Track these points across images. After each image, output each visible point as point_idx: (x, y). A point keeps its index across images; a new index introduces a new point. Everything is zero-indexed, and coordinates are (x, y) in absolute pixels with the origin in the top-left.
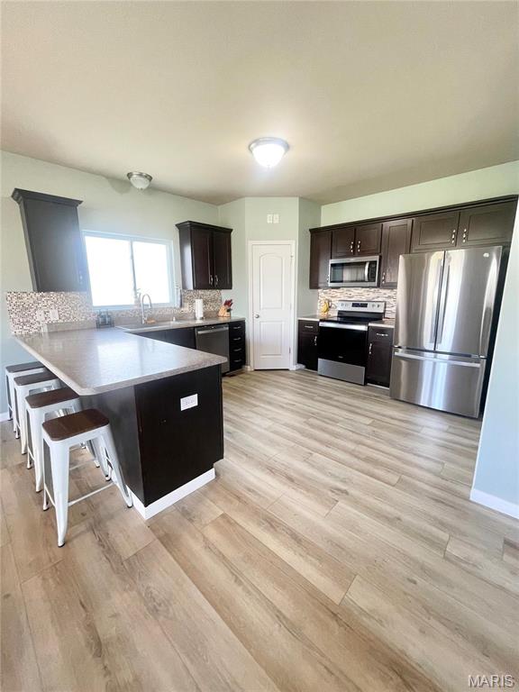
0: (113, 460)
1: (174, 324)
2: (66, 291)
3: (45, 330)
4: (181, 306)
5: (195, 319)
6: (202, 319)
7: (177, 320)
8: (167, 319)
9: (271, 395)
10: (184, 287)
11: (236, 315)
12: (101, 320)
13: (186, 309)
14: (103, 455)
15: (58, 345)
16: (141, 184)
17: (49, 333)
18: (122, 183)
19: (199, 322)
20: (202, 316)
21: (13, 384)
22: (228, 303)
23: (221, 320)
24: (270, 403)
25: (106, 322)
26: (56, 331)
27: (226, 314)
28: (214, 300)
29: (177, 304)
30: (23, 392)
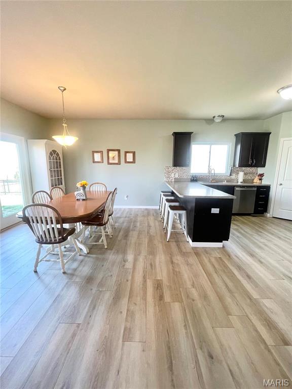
0: (186, 225)
1: (225, 183)
2: (182, 166)
3: (173, 180)
4: (230, 175)
5: (238, 182)
6: (242, 182)
7: (227, 182)
8: (222, 181)
9: (276, 231)
10: (234, 165)
11: (265, 182)
12: (192, 178)
13: (233, 177)
14: (183, 223)
15: (176, 186)
16: (218, 120)
17: (175, 182)
18: (210, 121)
19: (239, 184)
20: (242, 181)
21: (162, 196)
22: (262, 175)
23: (255, 184)
24: (272, 234)
25: (194, 179)
26: (177, 181)
27: (259, 181)
28: (253, 173)
29: (229, 174)
30: (165, 198)
